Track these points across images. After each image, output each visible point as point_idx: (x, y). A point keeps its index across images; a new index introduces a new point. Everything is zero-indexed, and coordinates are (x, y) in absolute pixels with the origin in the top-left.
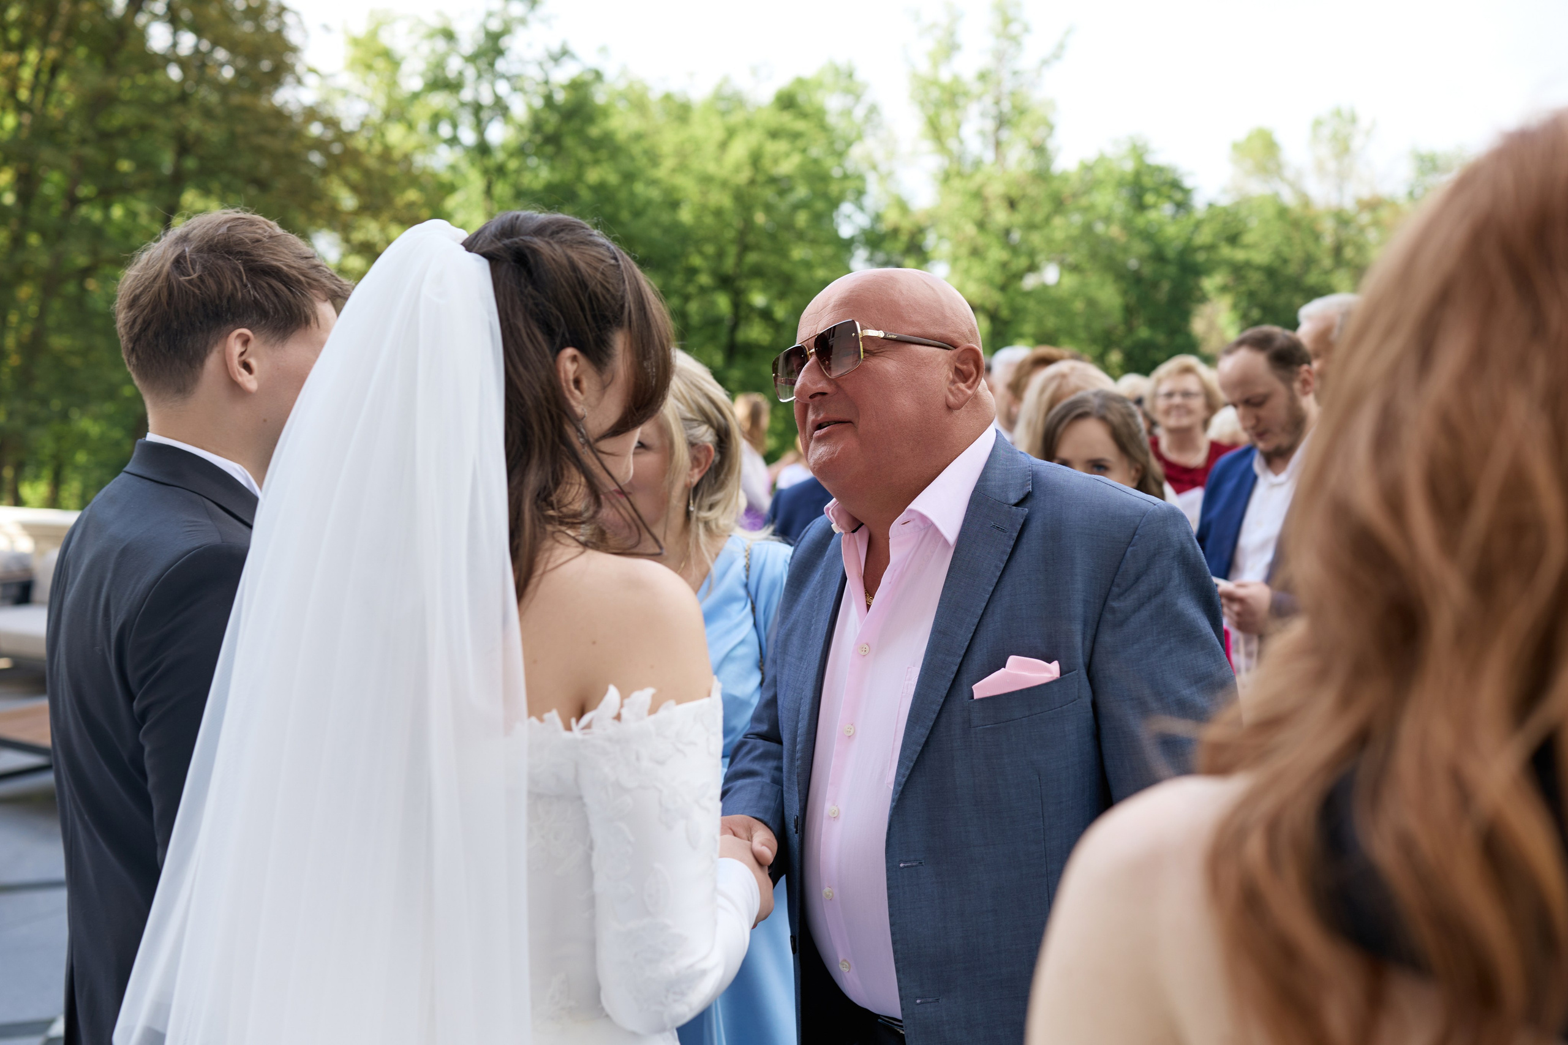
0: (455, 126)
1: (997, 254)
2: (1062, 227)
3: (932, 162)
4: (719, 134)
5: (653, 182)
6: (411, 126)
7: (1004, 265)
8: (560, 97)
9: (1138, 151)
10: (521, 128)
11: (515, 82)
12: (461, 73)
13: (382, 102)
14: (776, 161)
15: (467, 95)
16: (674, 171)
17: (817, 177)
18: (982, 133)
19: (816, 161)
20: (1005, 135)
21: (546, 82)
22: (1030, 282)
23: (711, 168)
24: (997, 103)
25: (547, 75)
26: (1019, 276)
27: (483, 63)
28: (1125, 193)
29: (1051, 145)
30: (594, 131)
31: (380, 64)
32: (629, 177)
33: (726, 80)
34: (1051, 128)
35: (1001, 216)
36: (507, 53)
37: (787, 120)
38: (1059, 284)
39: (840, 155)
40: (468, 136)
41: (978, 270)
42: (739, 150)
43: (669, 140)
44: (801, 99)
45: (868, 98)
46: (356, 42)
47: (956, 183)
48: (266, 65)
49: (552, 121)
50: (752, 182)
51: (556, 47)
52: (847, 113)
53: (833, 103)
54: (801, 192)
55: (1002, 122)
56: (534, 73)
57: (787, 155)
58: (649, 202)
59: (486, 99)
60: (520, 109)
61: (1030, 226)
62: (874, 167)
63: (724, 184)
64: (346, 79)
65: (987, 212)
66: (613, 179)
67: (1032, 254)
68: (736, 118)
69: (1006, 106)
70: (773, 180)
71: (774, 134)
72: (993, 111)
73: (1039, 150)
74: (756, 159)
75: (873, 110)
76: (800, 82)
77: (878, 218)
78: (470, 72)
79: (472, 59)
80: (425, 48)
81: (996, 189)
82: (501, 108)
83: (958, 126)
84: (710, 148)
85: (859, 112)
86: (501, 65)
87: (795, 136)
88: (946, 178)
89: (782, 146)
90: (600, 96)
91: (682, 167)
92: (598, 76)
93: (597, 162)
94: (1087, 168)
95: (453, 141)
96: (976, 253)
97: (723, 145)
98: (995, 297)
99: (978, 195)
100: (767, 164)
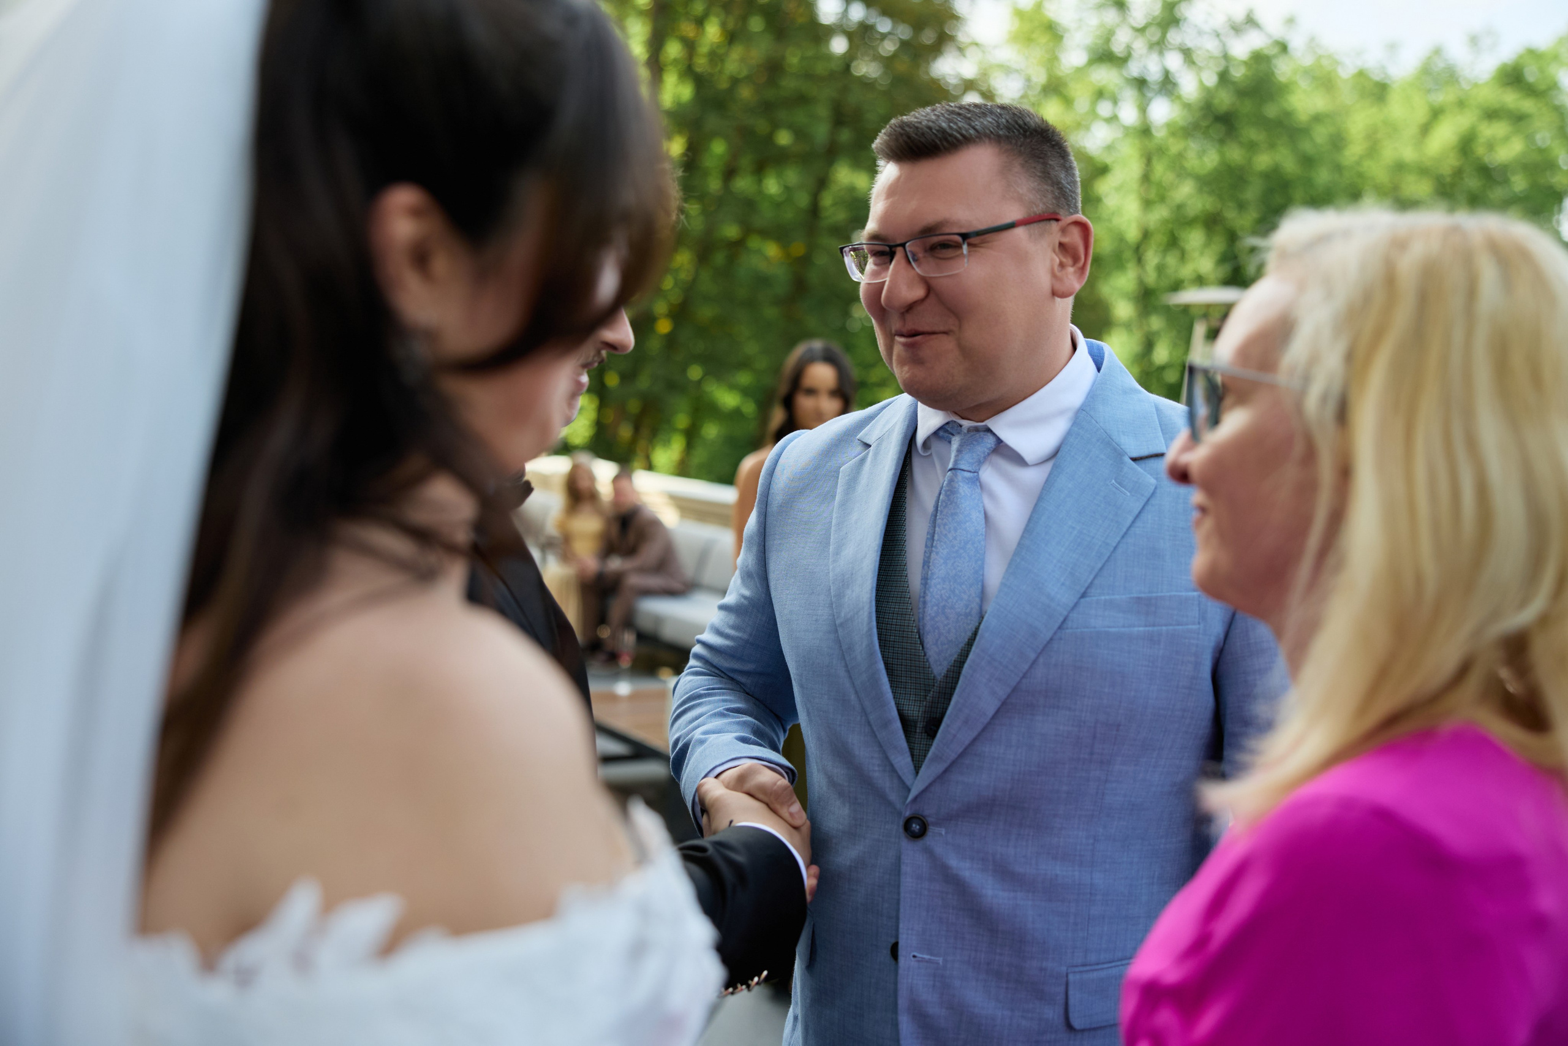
0: (1115, 101)
4: (1421, 114)
5: (1338, 168)
6: (1068, 102)
8: (1238, 73)
10: (1187, 106)
11: (1187, 54)
12: (1129, 48)
13: (1040, 78)
14: (1491, 146)
15: (1134, 69)
16: (1361, 158)
19: (1542, 151)
21: (1225, 57)
23: (1409, 154)
25: (1224, 45)
27: (1154, 34)
30: (1271, 111)
31: (1044, 39)
32: (1308, 161)
33: (1438, 51)
36: (1181, 23)
37: (1511, 99)
40: (1129, 114)
42: (1445, 134)
43: (1358, 123)
44: (1531, 75)
46: (1019, 14)
48: (928, 37)
49: (1225, 100)
50: (1458, 173)
51: (1239, 16)
56: (1211, 46)
57: (1506, 139)
59: (1154, 73)
60: (1190, 86)
63: (1423, 171)
64: (1008, 54)
66: (1289, 164)
68: (1446, 96)
70: (1485, 170)
71: (1492, 114)
74: (1466, 145)
76: (1532, 53)
78: (1139, 46)
79: (1141, 31)
80: (1093, 21)
82: (1168, 84)
84: (1412, 130)
86: (1174, 37)
87: (1518, 119)
89: (1497, 129)
90: (1283, 70)
91: (1371, 153)
92: (1283, 48)
93: (1272, 146)
95: (1113, 119)
97: (1426, 129)
100: (1480, 150)
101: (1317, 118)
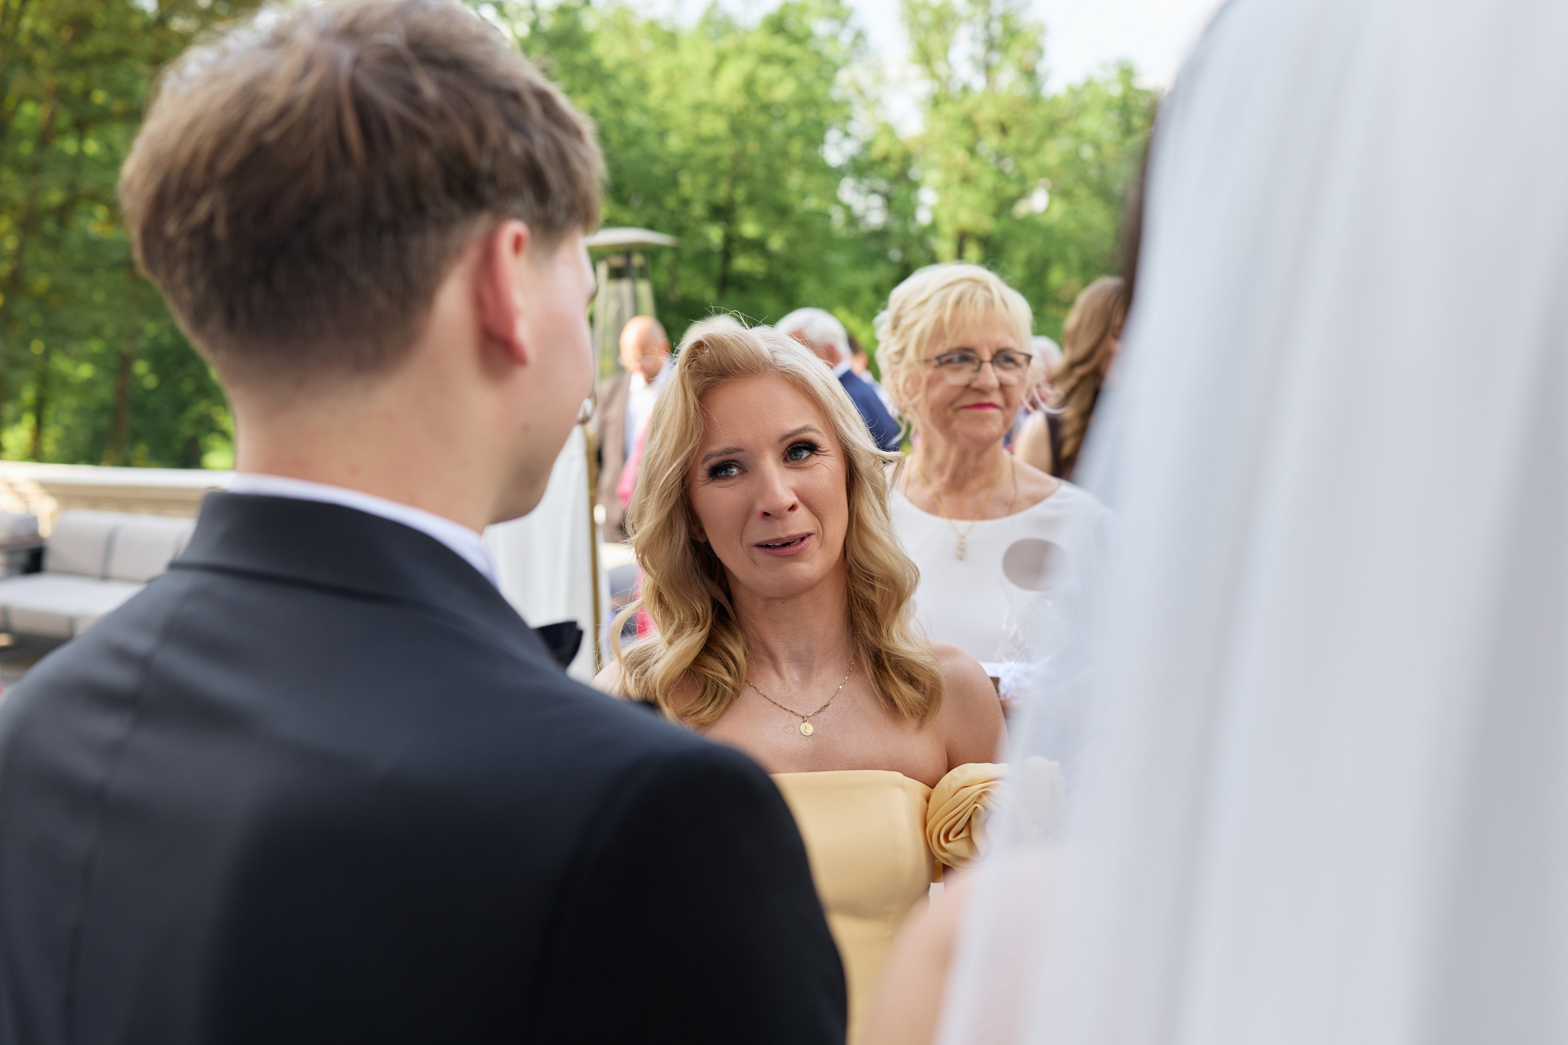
1: (988, 181)
2: (1053, 153)
3: (922, 87)
4: (709, 60)
5: (644, 110)
7: (996, 192)
8: (547, 23)
9: (1127, 73)
14: (768, 87)
16: (664, 100)
17: (807, 102)
18: (973, 58)
19: (809, 90)
20: (996, 58)
21: (534, 8)
22: (1022, 209)
23: (701, 93)
24: (987, 26)
26: (1012, 202)
28: (1113, 117)
29: (1041, 68)
30: (581, 58)
32: (617, 104)
34: (1040, 52)
35: (990, 142)
37: (779, 44)
38: (1048, 210)
39: (829, 81)
41: (971, 197)
42: (731, 76)
43: (657, 69)
44: (792, 24)
45: (855, 22)
47: (948, 109)
50: (746, 110)
52: (834, 38)
53: (821, 27)
54: (794, 118)
55: (991, 45)
57: (780, 80)
58: (640, 132)
61: (1020, 153)
62: (861, 92)
63: (718, 110)
65: (977, 136)
67: (1022, 179)
68: (728, 43)
69: (997, 28)
70: (766, 108)
71: (767, 59)
72: (981, 35)
73: (1030, 74)
74: (749, 85)
75: (860, 36)
77: (867, 146)
81: (988, 113)
83: (946, 50)
84: (701, 75)
85: (846, 37)
87: (788, 62)
88: (936, 102)
89: (772, 72)
90: (589, 21)
91: (671, 95)
94: (1074, 93)
96: (966, 180)
97: (715, 72)
98: (987, 224)
99: (969, 122)
100: (761, 91)
101: (621, 65)
